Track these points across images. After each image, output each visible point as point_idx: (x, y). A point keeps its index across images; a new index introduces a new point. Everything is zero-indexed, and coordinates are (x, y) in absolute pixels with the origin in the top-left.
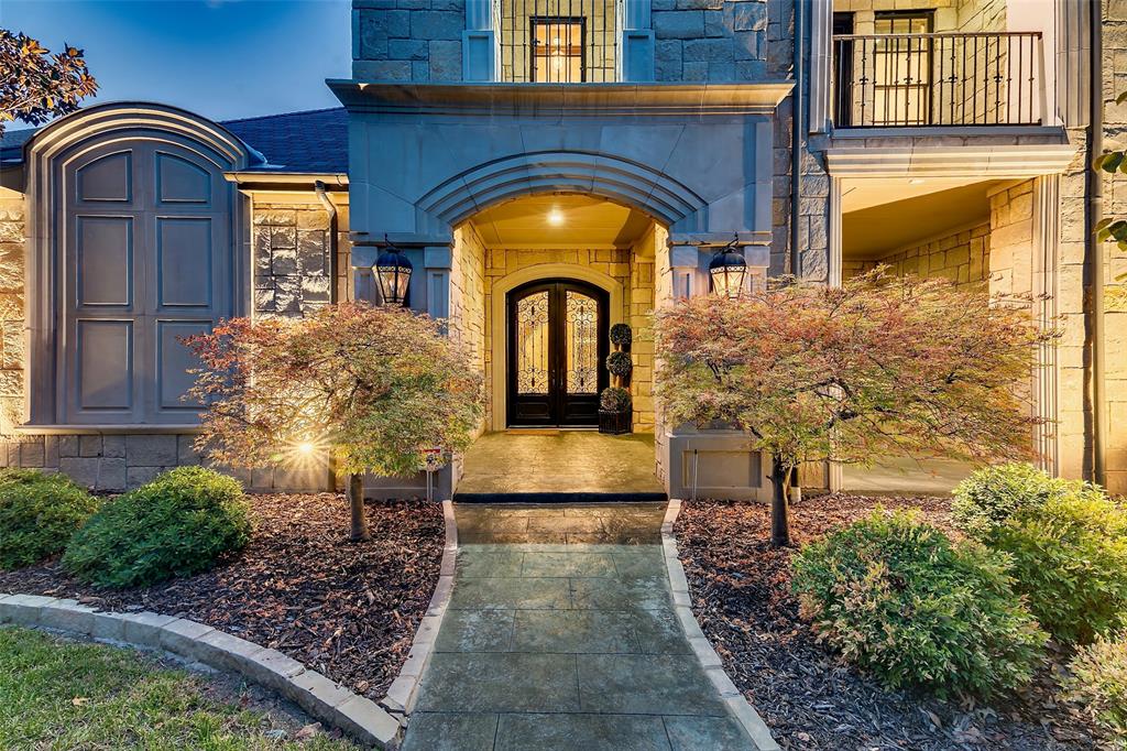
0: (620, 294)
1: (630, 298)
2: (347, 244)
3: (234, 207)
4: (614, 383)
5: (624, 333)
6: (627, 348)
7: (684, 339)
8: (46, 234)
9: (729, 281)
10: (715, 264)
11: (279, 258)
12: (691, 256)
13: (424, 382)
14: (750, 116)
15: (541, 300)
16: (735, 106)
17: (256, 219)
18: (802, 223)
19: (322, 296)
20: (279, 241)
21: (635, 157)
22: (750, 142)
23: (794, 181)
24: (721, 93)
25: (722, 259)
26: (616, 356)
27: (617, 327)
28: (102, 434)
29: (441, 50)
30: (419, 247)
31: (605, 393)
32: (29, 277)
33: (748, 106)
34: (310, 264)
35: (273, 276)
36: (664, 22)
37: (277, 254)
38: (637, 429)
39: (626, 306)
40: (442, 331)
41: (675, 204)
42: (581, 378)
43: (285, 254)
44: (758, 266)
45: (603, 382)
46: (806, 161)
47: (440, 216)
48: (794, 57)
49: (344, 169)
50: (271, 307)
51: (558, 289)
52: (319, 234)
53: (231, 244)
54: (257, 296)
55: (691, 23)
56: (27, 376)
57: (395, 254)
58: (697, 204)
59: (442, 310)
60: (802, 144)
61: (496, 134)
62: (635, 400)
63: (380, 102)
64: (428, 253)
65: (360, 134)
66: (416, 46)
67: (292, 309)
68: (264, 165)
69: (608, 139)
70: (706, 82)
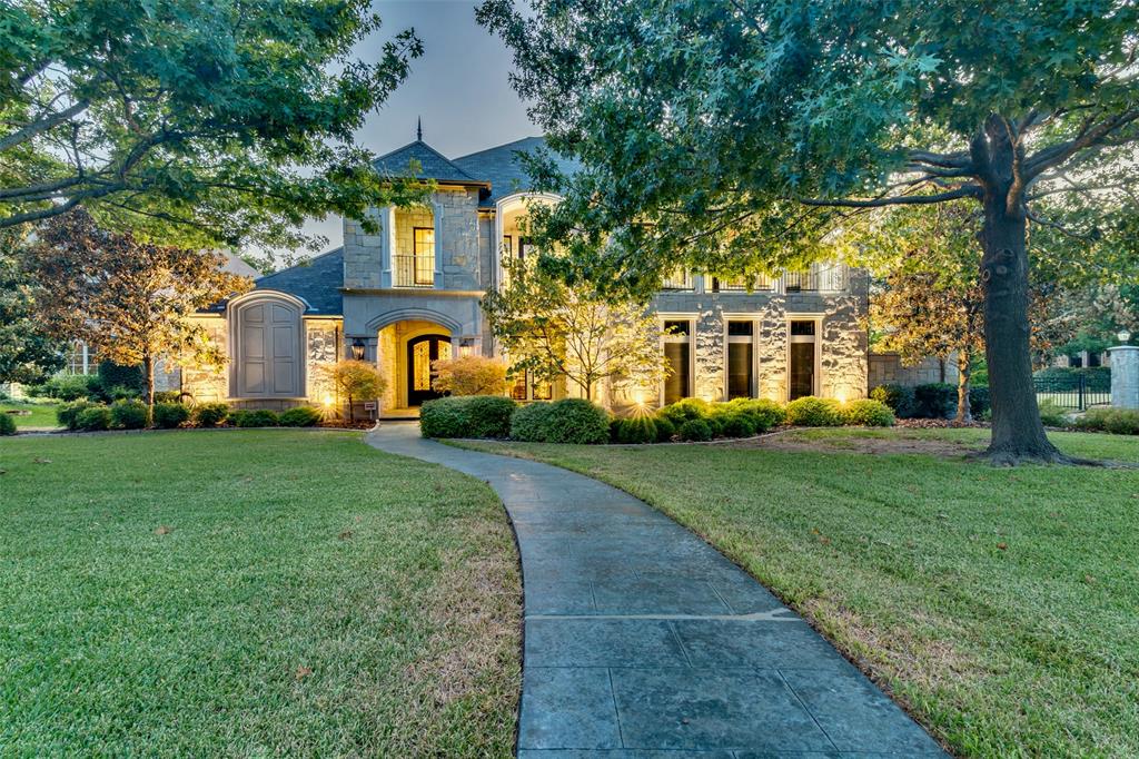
2: (342, 336)
3: (301, 326)
8: (233, 332)
9: (465, 351)
10: (461, 346)
11: (317, 341)
12: (457, 342)
13: (370, 381)
14: (475, 299)
15: (425, 344)
16: (469, 296)
17: (309, 327)
19: (332, 353)
20: (317, 335)
21: (438, 310)
22: (475, 307)
24: (465, 293)
25: (464, 344)
28: (255, 401)
29: (375, 276)
30: (367, 338)
32: (228, 347)
33: (474, 296)
34: (328, 343)
35: (314, 347)
36: (446, 269)
37: (316, 339)
40: (375, 367)
41: (452, 325)
43: (319, 339)
44: (478, 345)
47: (374, 328)
49: (342, 314)
50: (314, 356)
51: (434, 339)
52: (331, 333)
53: (300, 336)
54: (309, 353)
55: (456, 269)
56: (228, 383)
57: (359, 342)
58: (458, 326)
59: (375, 361)
61: (392, 303)
63: (353, 293)
64: (370, 341)
65: (347, 303)
66: (365, 274)
67: (322, 358)
68: (311, 309)
69: (429, 305)
70: (460, 289)
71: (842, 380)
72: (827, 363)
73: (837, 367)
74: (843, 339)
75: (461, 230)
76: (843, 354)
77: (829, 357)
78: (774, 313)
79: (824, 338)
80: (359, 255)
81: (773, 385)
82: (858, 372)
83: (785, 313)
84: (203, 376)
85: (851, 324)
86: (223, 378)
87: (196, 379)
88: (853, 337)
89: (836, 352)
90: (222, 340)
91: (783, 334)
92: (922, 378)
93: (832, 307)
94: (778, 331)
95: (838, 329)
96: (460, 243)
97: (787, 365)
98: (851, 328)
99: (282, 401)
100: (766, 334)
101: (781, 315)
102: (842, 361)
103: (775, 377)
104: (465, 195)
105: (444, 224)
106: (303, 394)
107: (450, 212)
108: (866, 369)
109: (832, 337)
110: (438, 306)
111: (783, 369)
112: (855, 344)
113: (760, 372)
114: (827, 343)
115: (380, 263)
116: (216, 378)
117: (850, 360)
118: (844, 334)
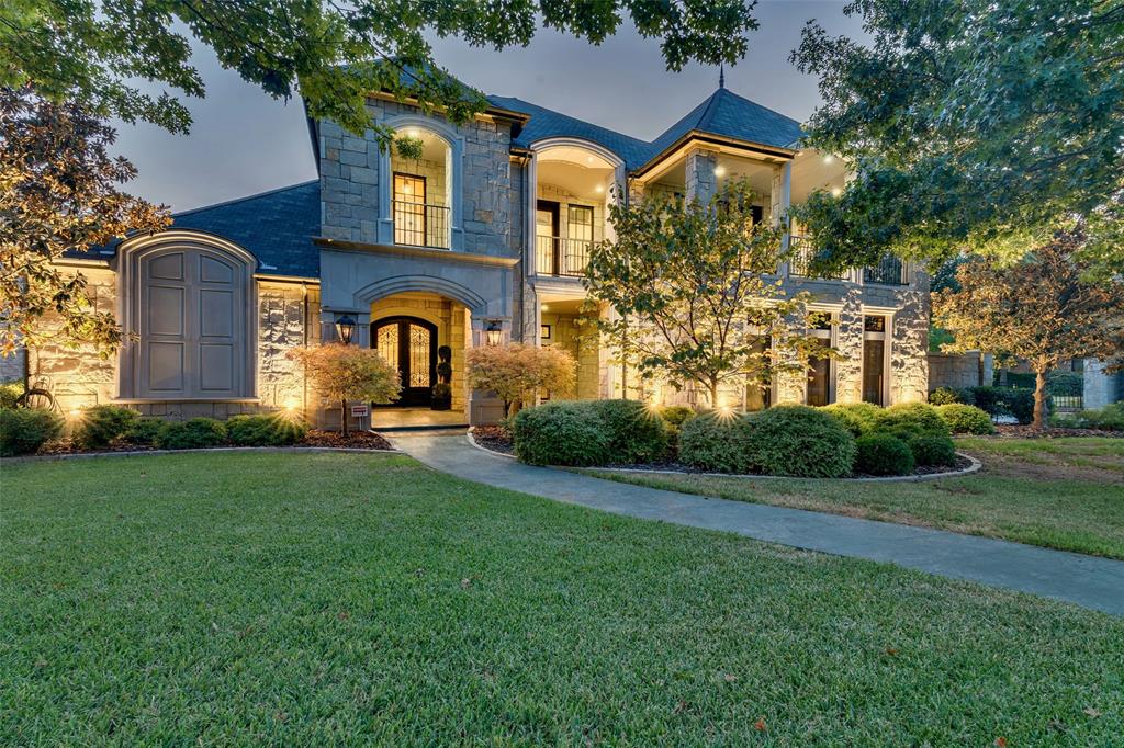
0: (444, 327)
1: (450, 331)
2: (314, 309)
3: (249, 289)
4: (440, 381)
5: (446, 352)
6: (449, 360)
7: (476, 361)
8: (128, 294)
9: (495, 337)
10: (489, 330)
11: (274, 314)
12: (480, 324)
14: (504, 268)
15: (394, 329)
16: (498, 265)
17: (261, 294)
18: (526, 312)
19: (298, 334)
20: (274, 305)
21: (456, 281)
22: (504, 279)
23: (522, 296)
24: (492, 259)
25: (493, 326)
26: (442, 365)
27: (442, 348)
28: (166, 403)
29: (367, 225)
30: (356, 314)
31: (435, 386)
33: (503, 265)
34: (292, 317)
35: (270, 323)
36: (468, 225)
37: (272, 312)
38: (454, 407)
39: (448, 335)
41: (474, 302)
42: (420, 378)
43: (277, 312)
44: (507, 329)
45: (433, 380)
46: (527, 287)
47: (366, 300)
48: (521, 244)
49: (318, 276)
50: (269, 338)
51: (404, 323)
52: (298, 304)
53: (245, 305)
54: (262, 332)
55: (480, 228)
56: (117, 374)
57: (346, 318)
58: (482, 303)
59: (367, 344)
60: (525, 280)
61: (392, 266)
62: (453, 391)
63: (337, 247)
64: (360, 317)
65: (326, 260)
66: (354, 222)
67: (281, 340)
68: (264, 266)
69: (445, 272)
70: (486, 253)
71: (908, 382)
72: (895, 364)
73: (903, 369)
74: (909, 338)
75: (488, 175)
76: (909, 353)
77: (898, 357)
78: (852, 306)
79: (894, 335)
80: (344, 193)
81: (850, 386)
82: (920, 373)
83: (862, 306)
84: (70, 363)
85: (916, 322)
86: (108, 367)
87: (57, 368)
88: (917, 336)
89: (904, 352)
90: (108, 304)
91: (859, 330)
92: (965, 382)
93: (901, 302)
94: (855, 327)
95: (905, 327)
96: (486, 194)
97: (861, 364)
98: (915, 326)
99: (214, 403)
100: (844, 329)
101: (858, 309)
102: (909, 361)
103: (851, 377)
104: (494, 129)
105: (465, 165)
106: (250, 392)
107: (475, 149)
108: (927, 371)
109: (900, 335)
110: (457, 275)
111: (858, 368)
112: (919, 344)
113: (838, 372)
114: (896, 342)
115: (377, 208)
116: (96, 367)
117: (914, 361)
118: (910, 333)
